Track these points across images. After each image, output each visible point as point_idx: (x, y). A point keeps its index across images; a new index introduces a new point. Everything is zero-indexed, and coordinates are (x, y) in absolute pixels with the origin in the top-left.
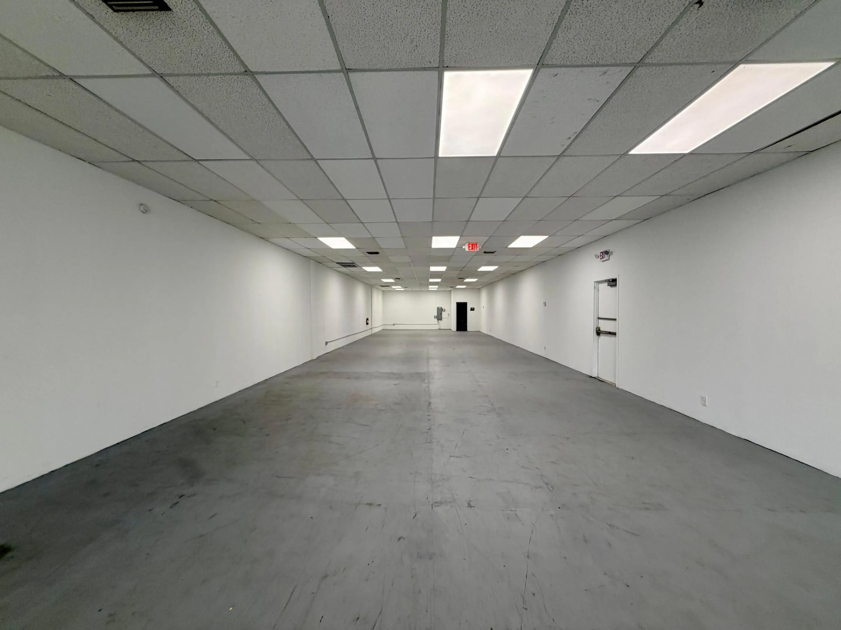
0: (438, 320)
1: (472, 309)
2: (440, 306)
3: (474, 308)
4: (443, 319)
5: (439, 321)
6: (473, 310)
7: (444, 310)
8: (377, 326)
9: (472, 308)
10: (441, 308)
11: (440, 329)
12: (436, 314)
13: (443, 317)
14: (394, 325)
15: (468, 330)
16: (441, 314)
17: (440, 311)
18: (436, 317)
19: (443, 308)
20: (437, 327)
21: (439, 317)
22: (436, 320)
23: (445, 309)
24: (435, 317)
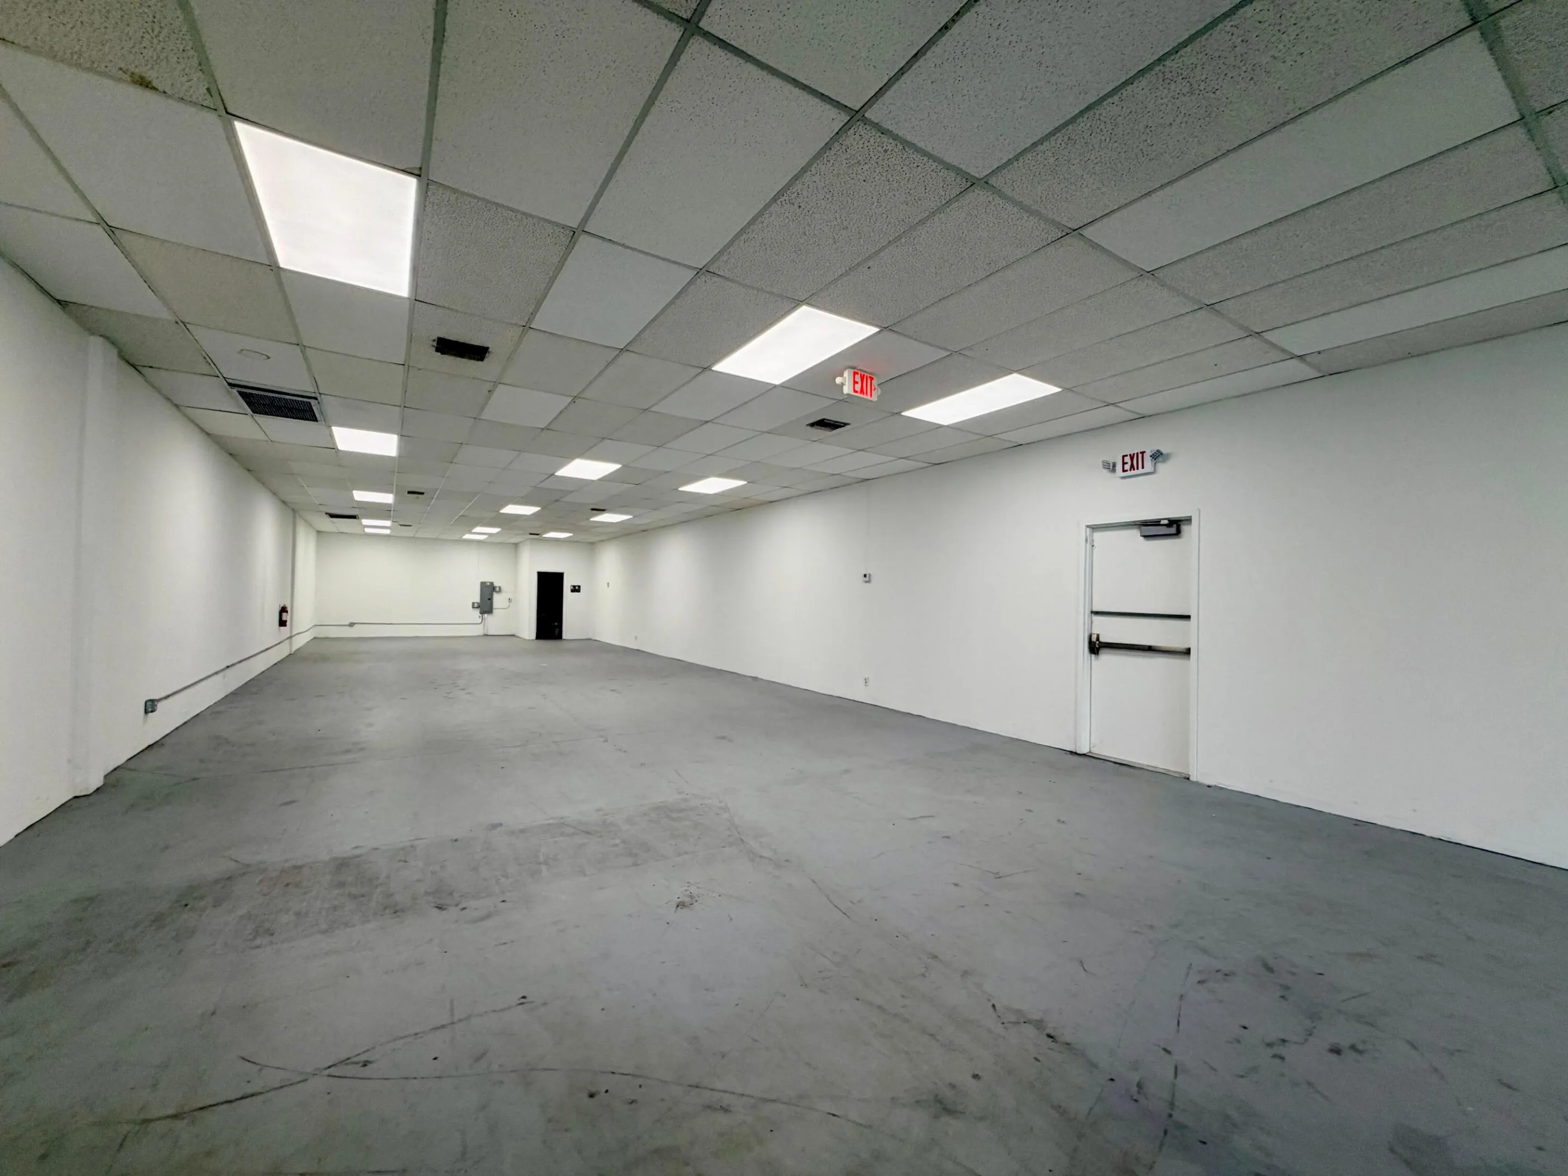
0: (482, 613)
1: (576, 589)
2: (488, 579)
3: (579, 587)
4: (495, 611)
5: (486, 615)
6: (578, 591)
7: (497, 589)
8: (305, 630)
9: (574, 587)
10: (492, 583)
11: (487, 635)
12: (477, 599)
13: (495, 605)
14: (352, 625)
15: (564, 637)
16: (491, 599)
17: (488, 591)
18: (476, 605)
19: (496, 584)
20: (478, 631)
21: (485, 606)
22: (477, 612)
23: (500, 587)
24: (473, 607)
